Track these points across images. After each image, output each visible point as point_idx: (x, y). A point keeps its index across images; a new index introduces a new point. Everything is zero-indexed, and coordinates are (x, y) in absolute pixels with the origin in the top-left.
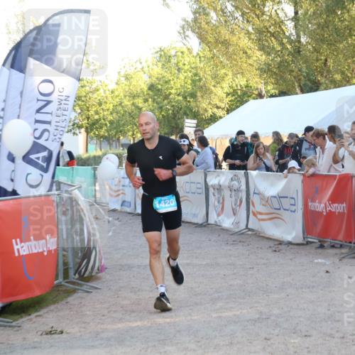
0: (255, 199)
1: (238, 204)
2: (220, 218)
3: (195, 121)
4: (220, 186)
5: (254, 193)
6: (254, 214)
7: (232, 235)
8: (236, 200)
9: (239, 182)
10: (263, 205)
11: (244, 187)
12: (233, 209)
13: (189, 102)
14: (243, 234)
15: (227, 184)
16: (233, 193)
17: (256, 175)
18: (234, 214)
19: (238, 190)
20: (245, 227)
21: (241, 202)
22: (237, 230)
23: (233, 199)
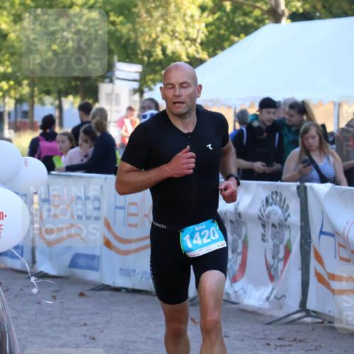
0: (323, 245)
1: (281, 255)
2: (237, 286)
3: (138, 68)
4: (240, 215)
5: (322, 233)
6: (320, 279)
7: (269, 324)
8: (276, 246)
9: (285, 208)
10: (342, 259)
11: (295, 218)
12: (269, 268)
13: (113, 23)
14: (293, 322)
15: (255, 210)
16: (269, 231)
17: (328, 194)
18: (272, 278)
19: (281, 226)
20: (297, 308)
21: (288, 251)
22: (280, 314)
23: (270, 244)
